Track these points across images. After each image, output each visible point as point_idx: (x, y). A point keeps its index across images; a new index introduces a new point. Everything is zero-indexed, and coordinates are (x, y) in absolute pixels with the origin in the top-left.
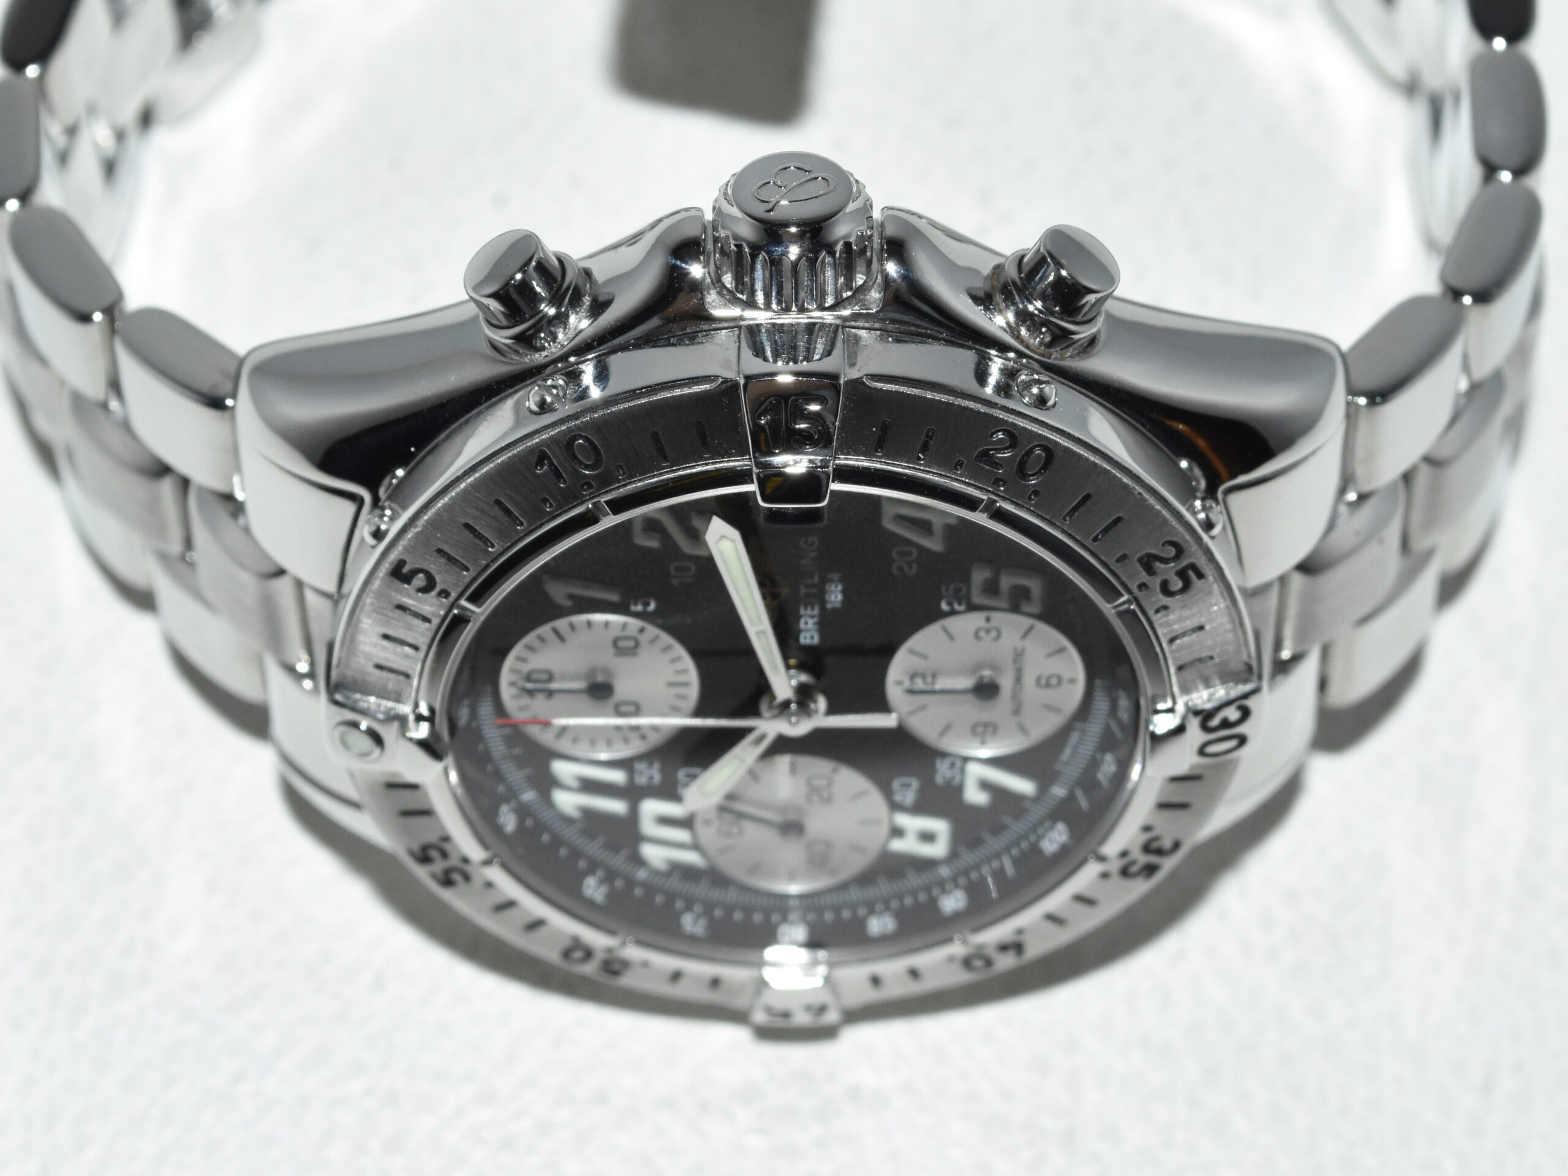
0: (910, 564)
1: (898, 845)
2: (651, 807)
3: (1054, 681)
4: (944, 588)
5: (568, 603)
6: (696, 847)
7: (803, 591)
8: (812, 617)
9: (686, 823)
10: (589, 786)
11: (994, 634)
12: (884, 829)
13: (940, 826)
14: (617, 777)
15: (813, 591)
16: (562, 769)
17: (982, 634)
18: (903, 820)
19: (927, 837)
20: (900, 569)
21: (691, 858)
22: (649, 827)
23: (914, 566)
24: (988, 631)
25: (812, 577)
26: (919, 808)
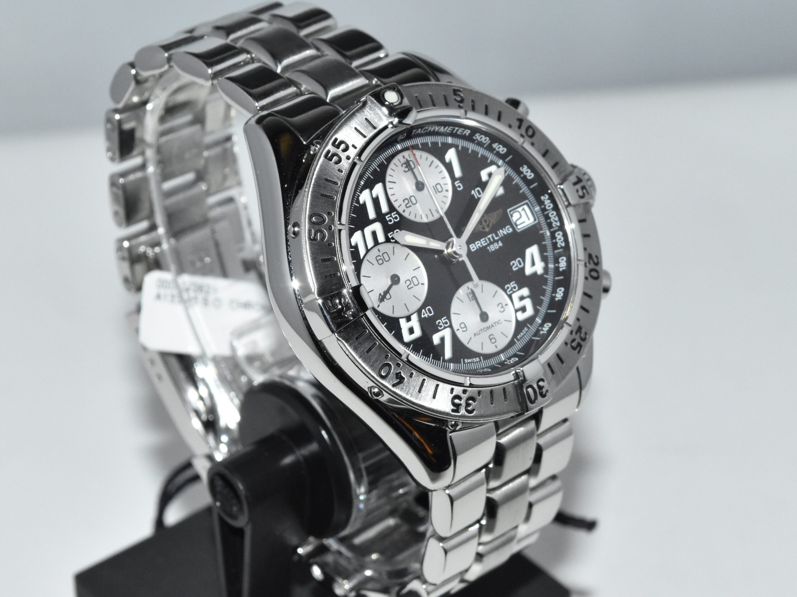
0: (517, 266)
1: (403, 322)
2: (377, 227)
3: (493, 341)
4: (514, 282)
5: (447, 160)
6: (368, 251)
7: (490, 236)
8: (481, 244)
9: (376, 243)
10: (376, 202)
11: (502, 310)
12: (407, 314)
13: (418, 333)
14: (385, 209)
15: (492, 240)
16: (378, 189)
17: (500, 306)
18: (414, 318)
19: (411, 331)
20: (514, 264)
21: (362, 251)
22: (368, 230)
23: (517, 268)
24: (502, 307)
25: (496, 237)
26: (421, 321)
